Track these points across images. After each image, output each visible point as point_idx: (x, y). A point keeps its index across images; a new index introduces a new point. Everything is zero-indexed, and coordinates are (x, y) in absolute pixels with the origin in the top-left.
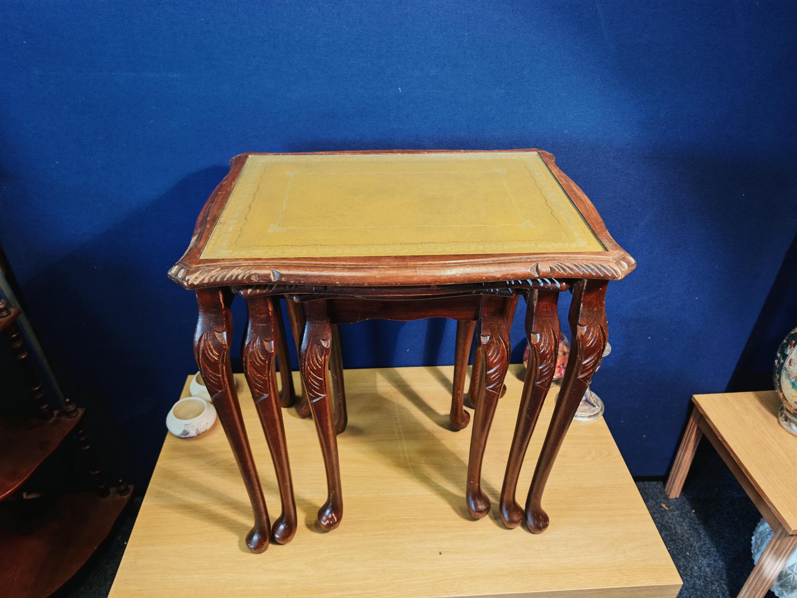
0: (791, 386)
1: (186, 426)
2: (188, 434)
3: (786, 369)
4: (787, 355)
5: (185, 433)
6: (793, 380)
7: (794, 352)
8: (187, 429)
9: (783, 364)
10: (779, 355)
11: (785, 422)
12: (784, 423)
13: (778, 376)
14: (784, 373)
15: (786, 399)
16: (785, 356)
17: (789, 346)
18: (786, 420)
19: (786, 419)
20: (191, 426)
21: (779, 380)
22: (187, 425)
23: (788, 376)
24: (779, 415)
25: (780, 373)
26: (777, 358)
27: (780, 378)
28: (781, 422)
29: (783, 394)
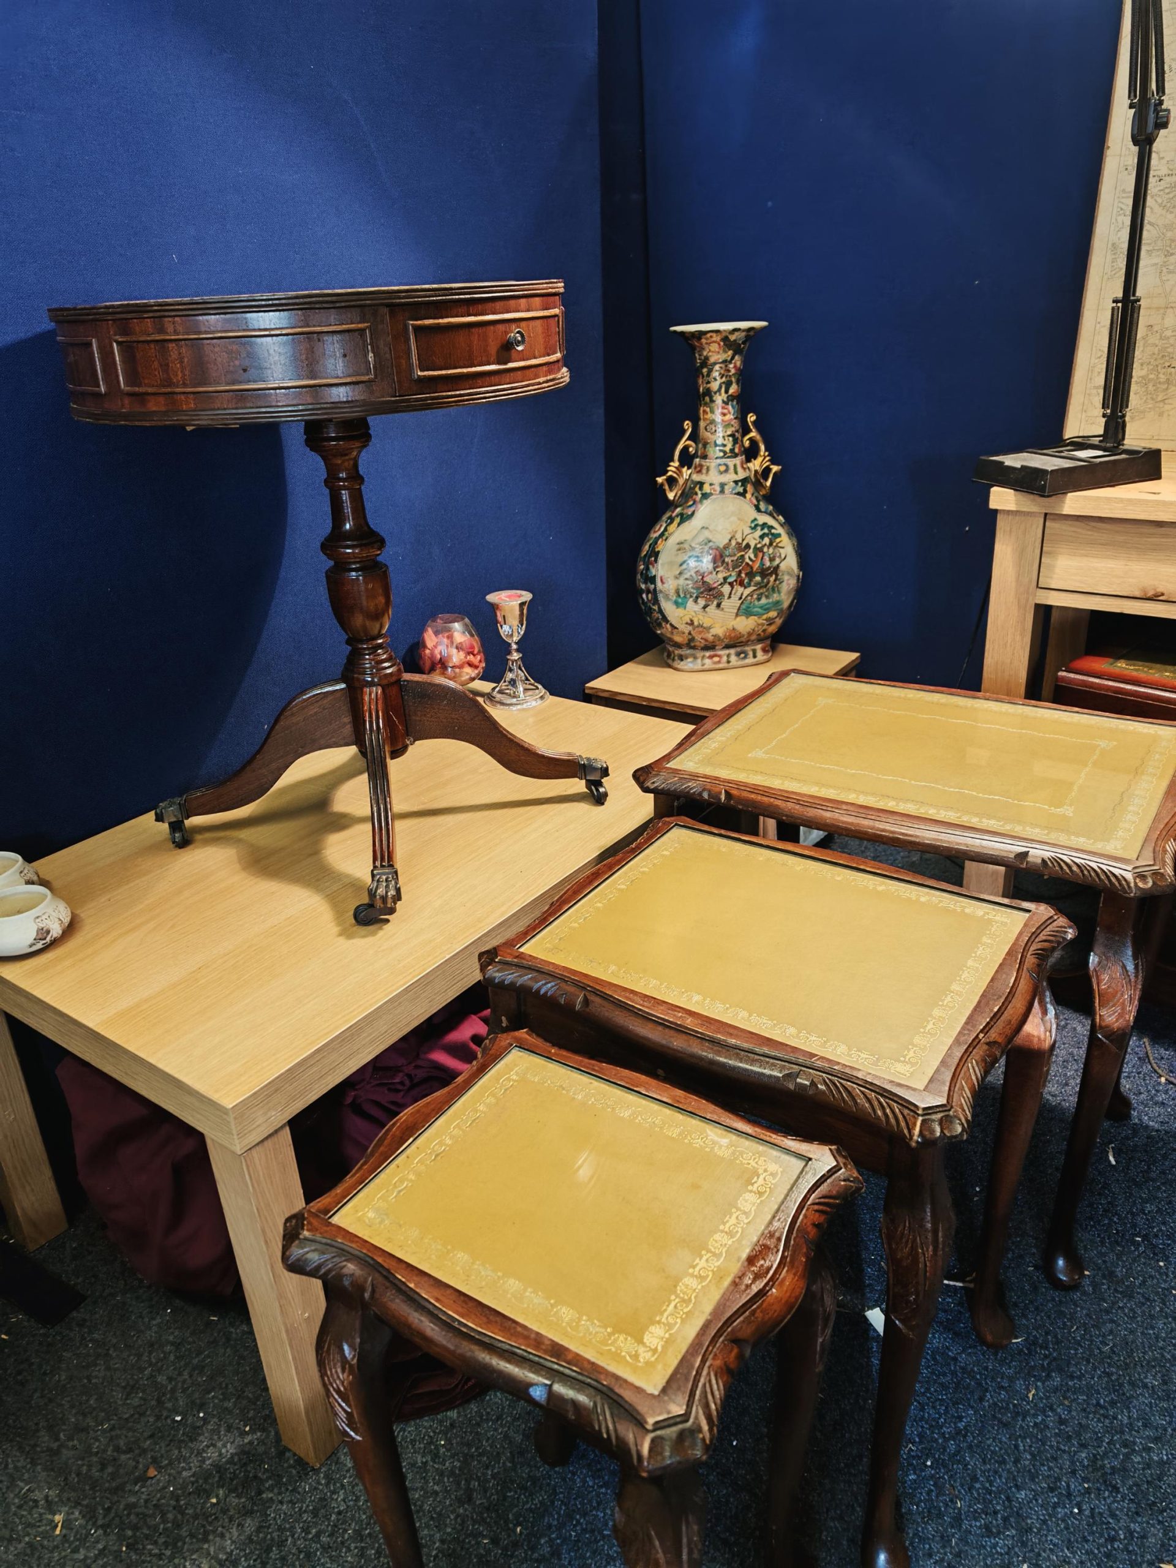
0: (675, 607)
1: (37, 920)
2: (48, 932)
3: (661, 591)
4: (655, 576)
5: (43, 933)
6: (674, 598)
7: (659, 567)
8: (41, 925)
9: (655, 589)
10: (643, 586)
11: (682, 663)
12: (681, 665)
13: (656, 608)
14: (661, 597)
15: (676, 628)
16: (653, 580)
17: (651, 567)
18: (682, 660)
19: (681, 658)
20: (46, 916)
21: (660, 611)
22: (38, 917)
23: (667, 597)
24: (670, 662)
25: (656, 601)
26: (641, 591)
27: (659, 607)
28: (679, 667)
29: (672, 625)
